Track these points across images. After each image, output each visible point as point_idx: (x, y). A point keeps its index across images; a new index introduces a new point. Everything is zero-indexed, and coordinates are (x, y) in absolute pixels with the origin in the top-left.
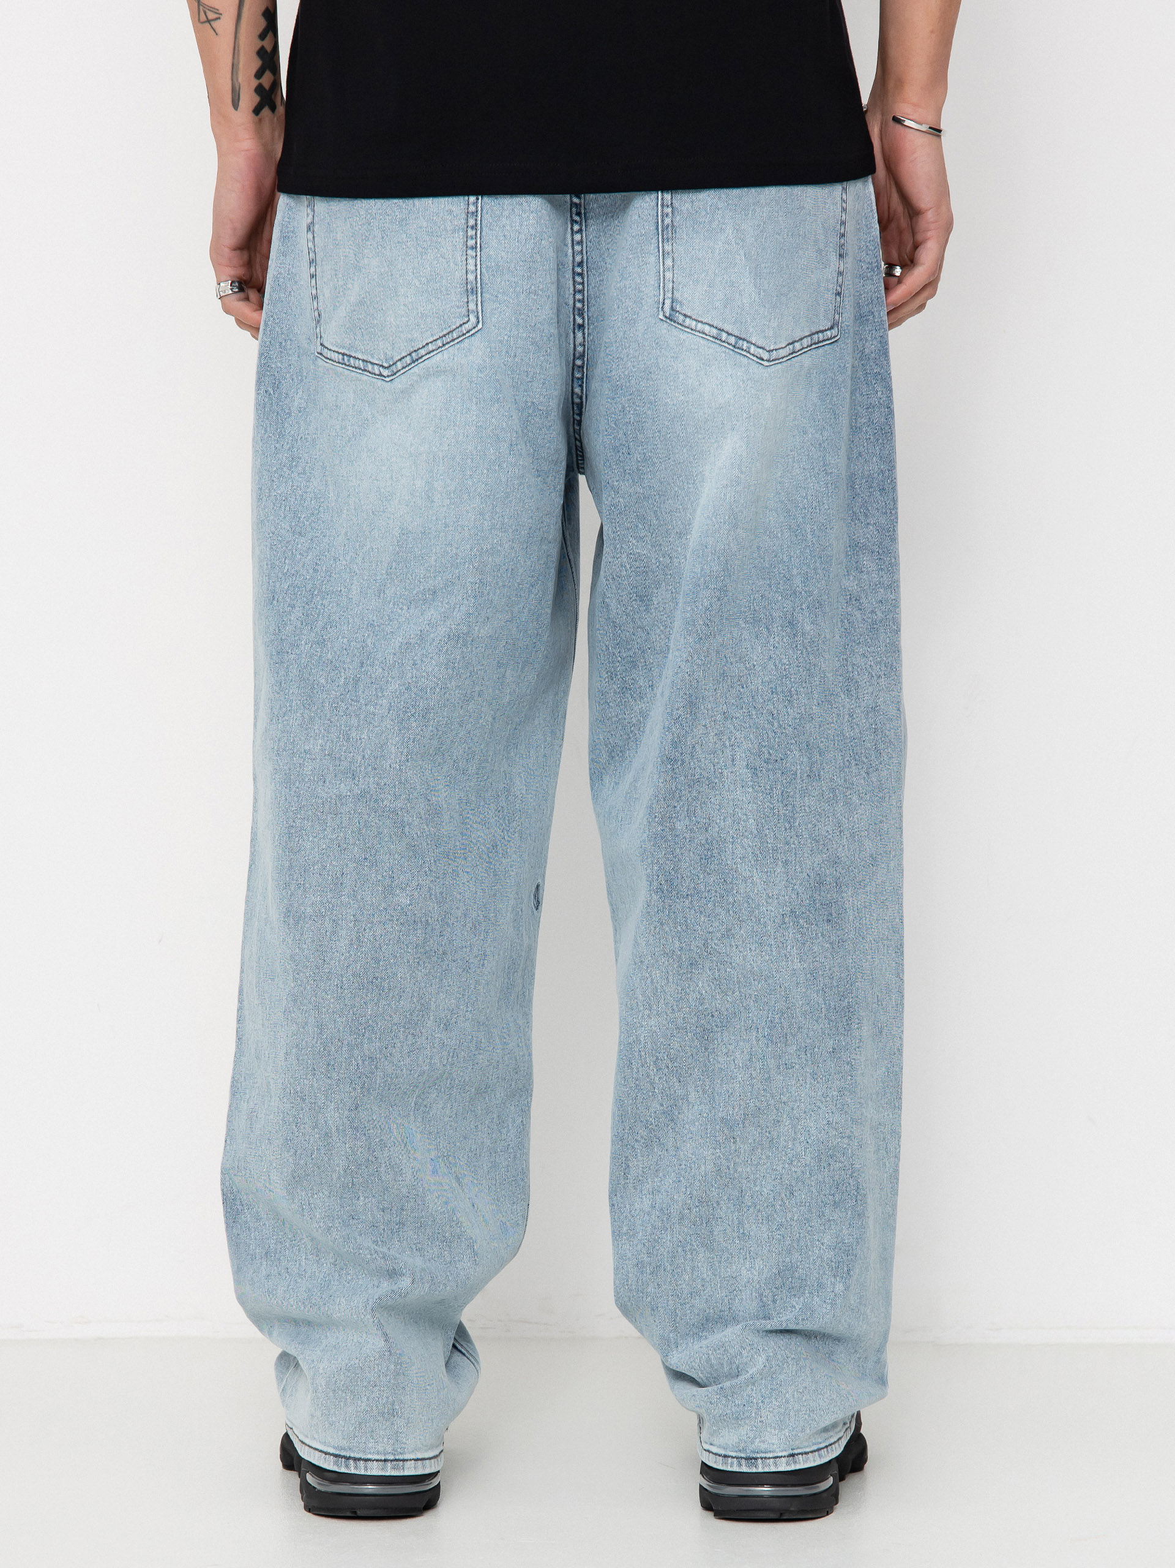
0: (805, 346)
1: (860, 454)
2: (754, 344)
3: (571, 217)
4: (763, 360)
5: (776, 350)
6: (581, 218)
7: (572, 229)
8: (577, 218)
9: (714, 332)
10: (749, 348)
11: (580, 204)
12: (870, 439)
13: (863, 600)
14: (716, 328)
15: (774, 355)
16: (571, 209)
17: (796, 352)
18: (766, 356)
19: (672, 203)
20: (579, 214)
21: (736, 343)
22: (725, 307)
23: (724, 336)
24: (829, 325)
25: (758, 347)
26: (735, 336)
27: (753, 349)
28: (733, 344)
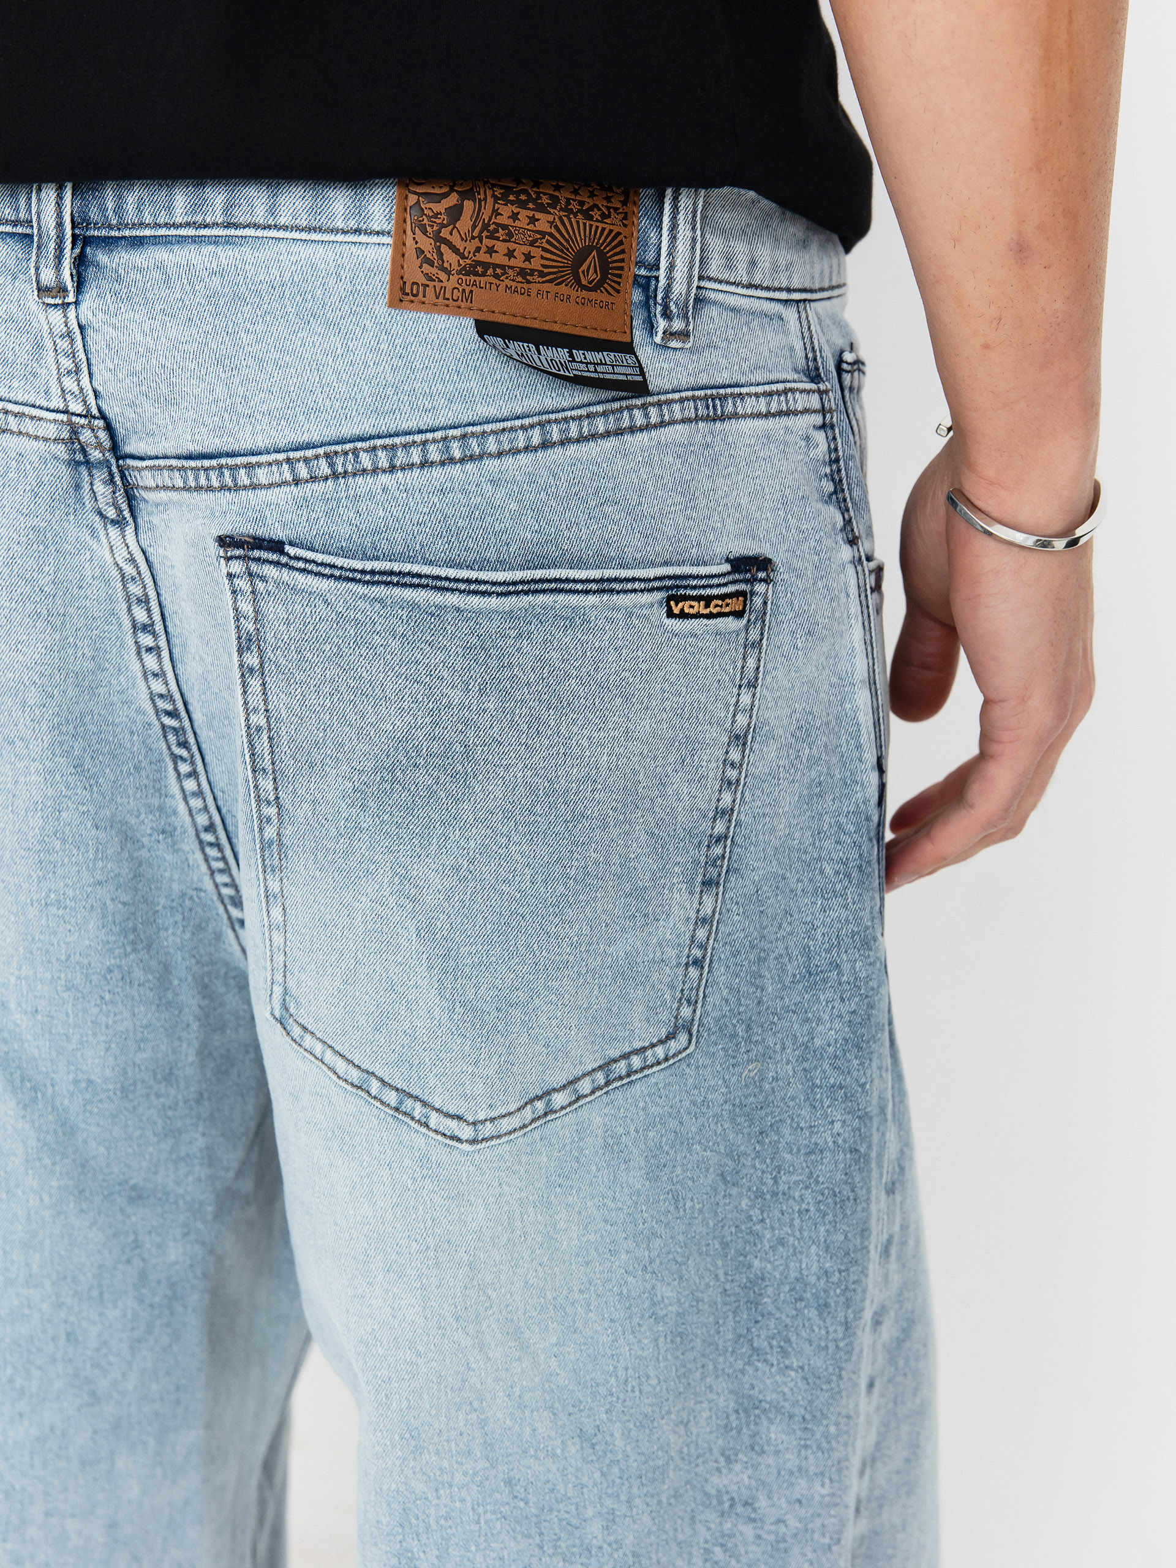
0: (587, 1091)
2: (438, 1110)
3: (169, 748)
4: (459, 1140)
5: (492, 1120)
6: (189, 749)
7: (176, 769)
8: (184, 753)
9: (354, 1075)
10: (427, 1117)
11: (183, 729)
14: (359, 1067)
15: (488, 1129)
16: (165, 737)
17: (556, 1112)
18: (466, 1132)
20: (184, 744)
21: (401, 1103)
22: (377, 1029)
23: (375, 1087)
24: (663, 1032)
25: (448, 1115)
26: (397, 1089)
27: (434, 1119)
28: (393, 1104)
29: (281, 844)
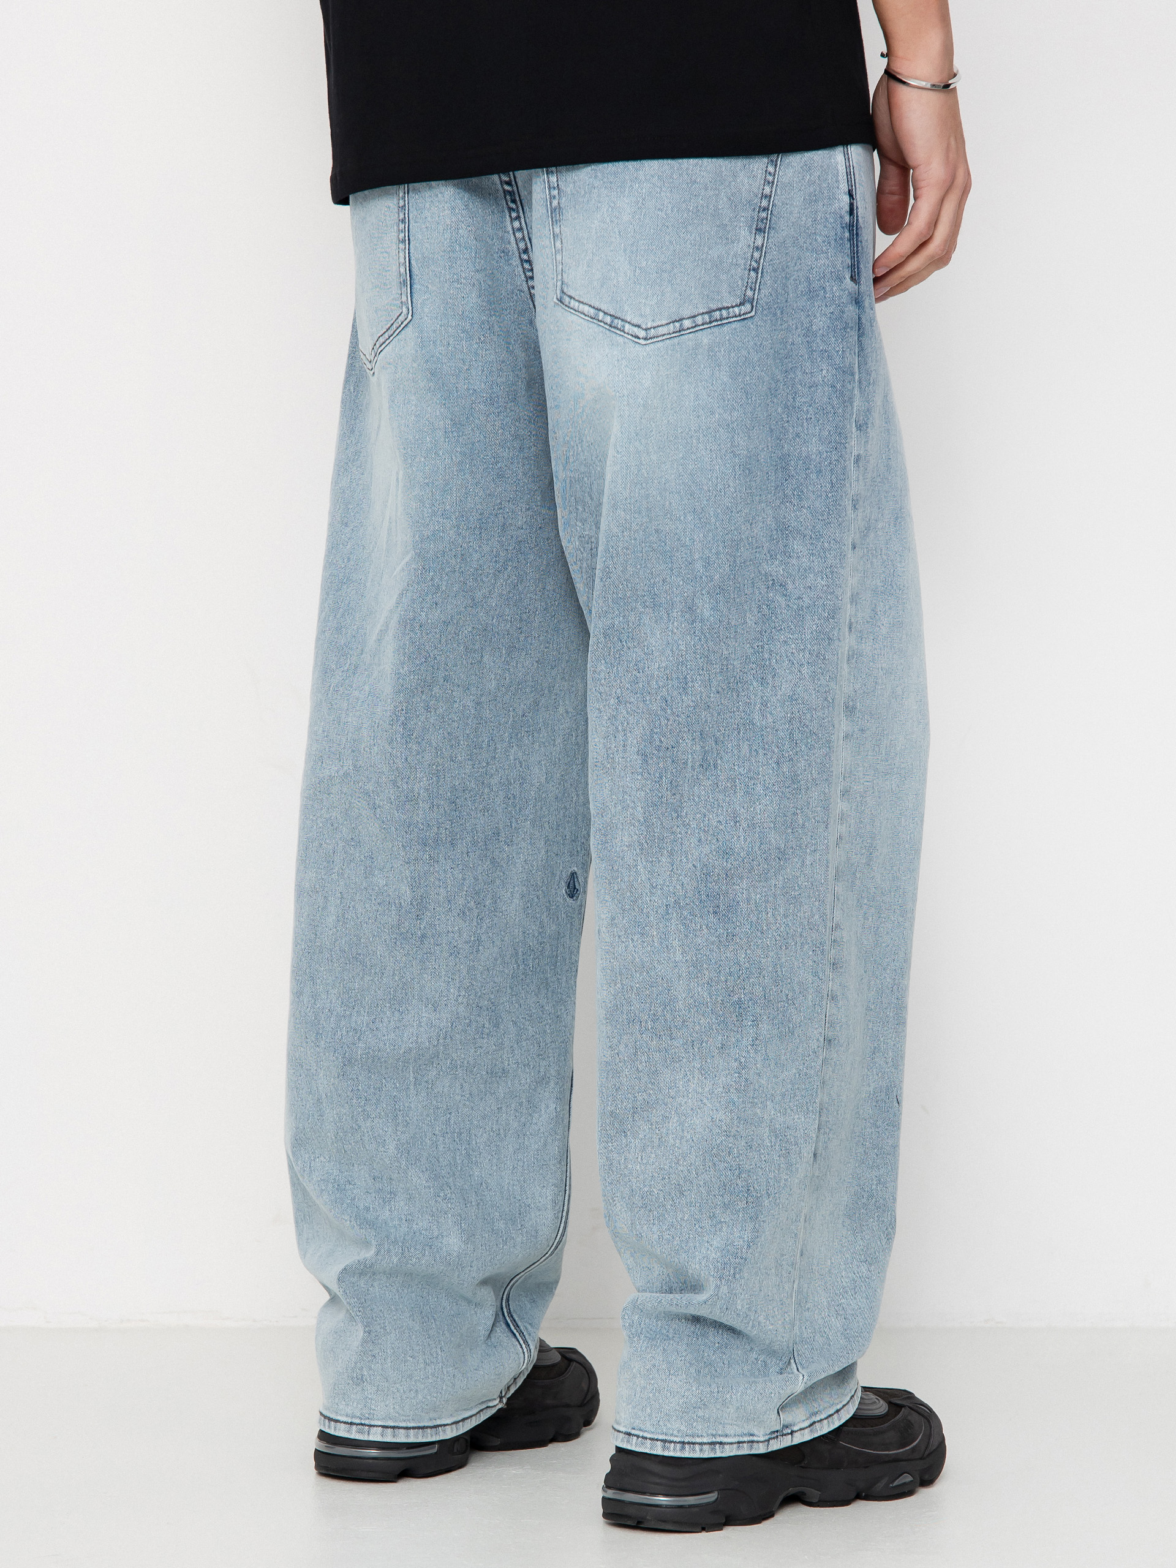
0: (700, 323)
1: (798, 435)
2: (629, 323)
3: (507, 204)
4: (639, 338)
5: (654, 328)
6: (516, 204)
7: (510, 216)
8: (513, 206)
9: (592, 312)
10: (624, 326)
11: (513, 191)
12: (811, 418)
13: (790, 586)
14: (594, 307)
15: (652, 332)
16: (505, 197)
17: (685, 330)
18: (642, 334)
19: (558, 185)
20: (514, 201)
21: (612, 322)
22: (602, 286)
23: (601, 315)
24: (738, 301)
25: (633, 325)
26: (611, 315)
27: (627, 327)
28: (609, 323)
29: (560, 208)
